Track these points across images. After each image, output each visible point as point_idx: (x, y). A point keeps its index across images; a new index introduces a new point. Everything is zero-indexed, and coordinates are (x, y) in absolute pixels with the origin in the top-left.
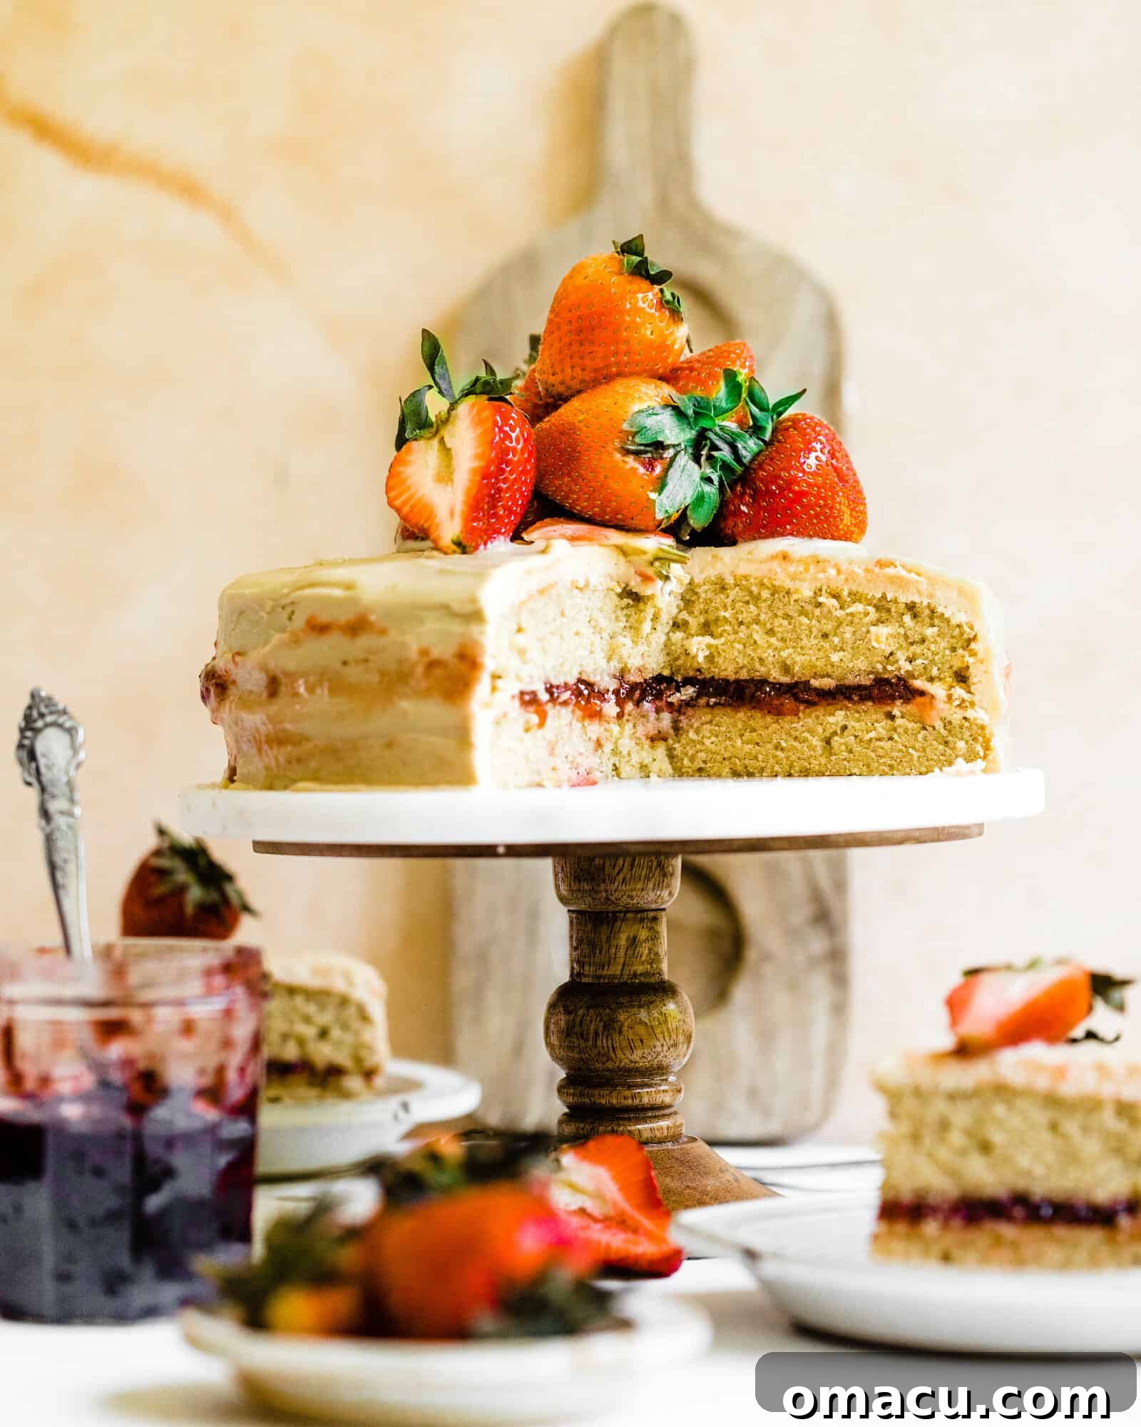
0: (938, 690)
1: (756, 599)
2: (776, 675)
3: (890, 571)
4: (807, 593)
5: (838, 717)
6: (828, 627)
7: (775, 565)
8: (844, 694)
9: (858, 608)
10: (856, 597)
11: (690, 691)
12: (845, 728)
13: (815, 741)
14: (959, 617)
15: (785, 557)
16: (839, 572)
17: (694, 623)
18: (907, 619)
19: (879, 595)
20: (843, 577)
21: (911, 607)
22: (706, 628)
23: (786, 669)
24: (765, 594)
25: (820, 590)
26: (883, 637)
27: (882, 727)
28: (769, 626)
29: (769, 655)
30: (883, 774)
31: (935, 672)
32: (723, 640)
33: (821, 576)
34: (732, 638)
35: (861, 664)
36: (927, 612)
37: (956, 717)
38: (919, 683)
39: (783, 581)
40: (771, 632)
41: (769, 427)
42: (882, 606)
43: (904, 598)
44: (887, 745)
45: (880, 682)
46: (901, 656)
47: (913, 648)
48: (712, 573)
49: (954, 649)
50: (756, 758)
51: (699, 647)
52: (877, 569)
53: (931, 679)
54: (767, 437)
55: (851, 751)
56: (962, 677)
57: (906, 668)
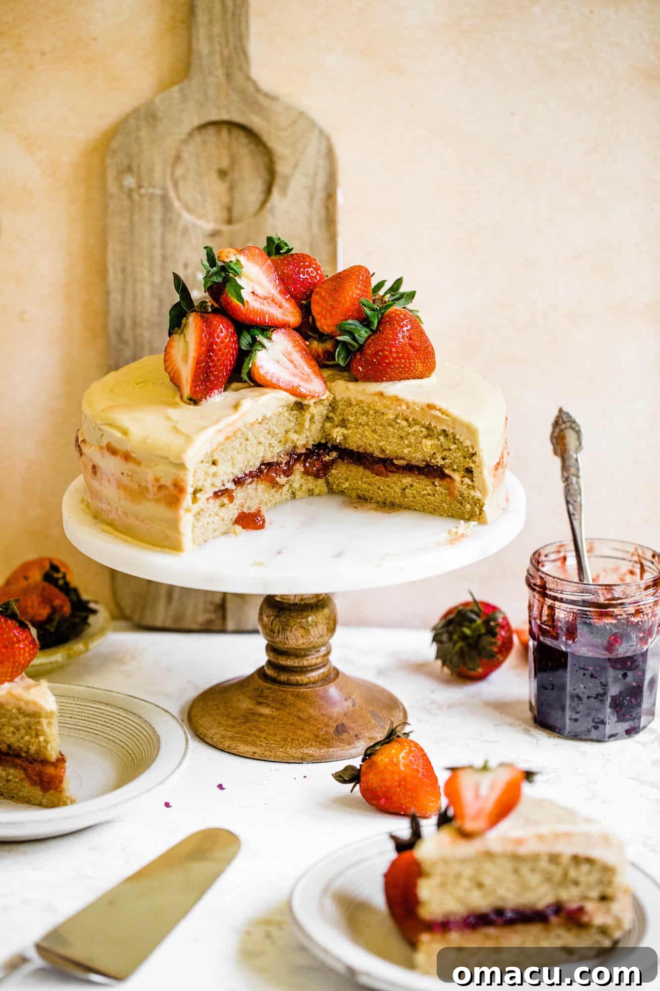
0: (457, 477)
1: (366, 414)
2: (377, 453)
3: (433, 412)
4: (392, 416)
5: (407, 480)
6: (403, 435)
7: (376, 398)
8: (410, 469)
9: (417, 428)
10: (416, 422)
11: (334, 454)
12: (412, 485)
13: (397, 489)
14: (467, 443)
15: (381, 394)
16: (408, 407)
17: (337, 419)
18: (442, 438)
19: (427, 423)
20: (409, 410)
21: (444, 432)
22: (343, 424)
23: (383, 451)
24: (371, 412)
25: (399, 415)
26: (428, 445)
27: (429, 489)
28: (373, 428)
29: (373, 442)
30: (431, 513)
31: (455, 467)
32: (351, 431)
33: (399, 408)
34: (355, 430)
35: (419, 456)
36: (451, 436)
37: (466, 492)
38: (447, 471)
39: (379, 407)
40: (374, 431)
41: (376, 322)
42: (429, 429)
43: (440, 428)
44: (432, 498)
45: (428, 466)
46: (439, 456)
47: (445, 453)
48: (346, 395)
49: (465, 458)
50: (369, 492)
51: (337, 434)
52: (426, 409)
53: (454, 470)
54: (375, 327)
55: (414, 498)
56: (469, 471)
57: (441, 462)
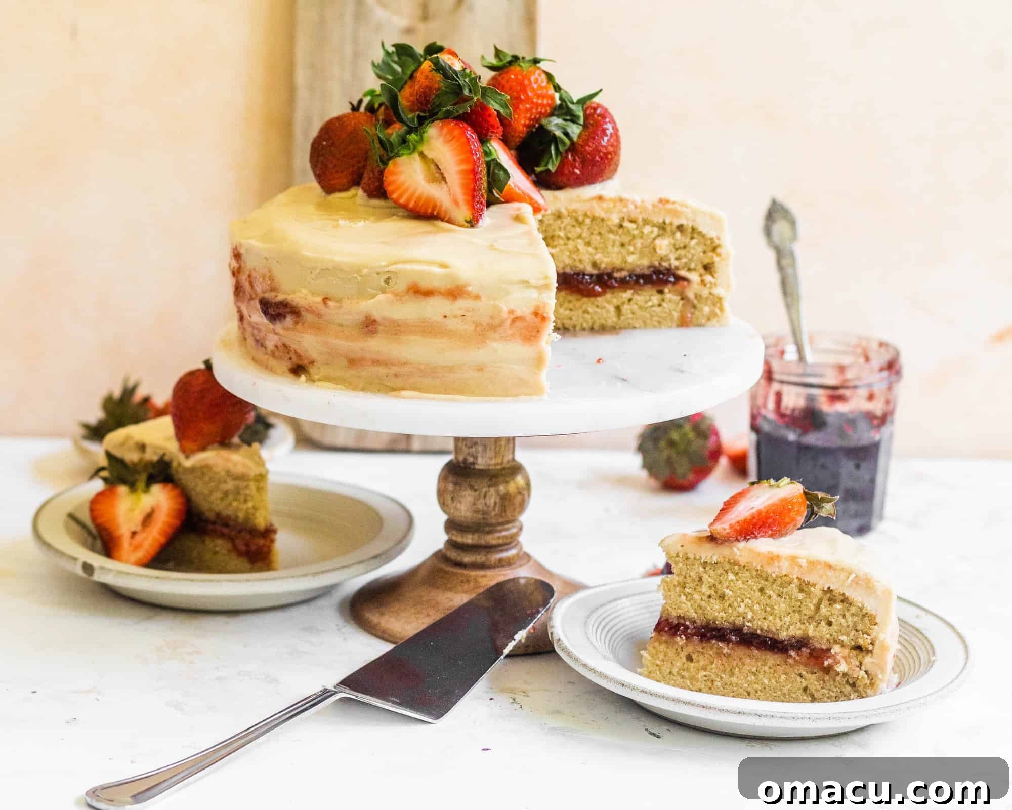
0: (694, 277)
1: (580, 224)
2: (589, 269)
3: (669, 206)
4: (615, 219)
5: (628, 294)
6: (626, 240)
7: (595, 203)
8: (633, 280)
9: (647, 229)
10: (646, 222)
12: (630, 300)
13: (612, 309)
14: (712, 234)
15: (600, 198)
16: (636, 207)
18: (678, 235)
19: (661, 221)
20: (638, 210)
21: (680, 228)
23: (595, 265)
24: (588, 221)
25: (623, 218)
27: (656, 298)
28: (587, 240)
29: (586, 258)
30: (655, 327)
31: (693, 266)
32: (558, 249)
33: (625, 210)
34: (563, 247)
35: (646, 262)
36: (690, 230)
37: (705, 292)
38: (682, 273)
39: (600, 213)
40: (588, 244)
41: (581, 114)
42: (663, 227)
43: (677, 222)
44: (658, 309)
45: (657, 272)
46: (672, 257)
47: (679, 252)
49: (704, 252)
50: (571, 319)
52: (661, 205)
53: (689, 270)
54: (582, 122)
55: (633, 313)
56: (708, 268)
57: (675, 263)
